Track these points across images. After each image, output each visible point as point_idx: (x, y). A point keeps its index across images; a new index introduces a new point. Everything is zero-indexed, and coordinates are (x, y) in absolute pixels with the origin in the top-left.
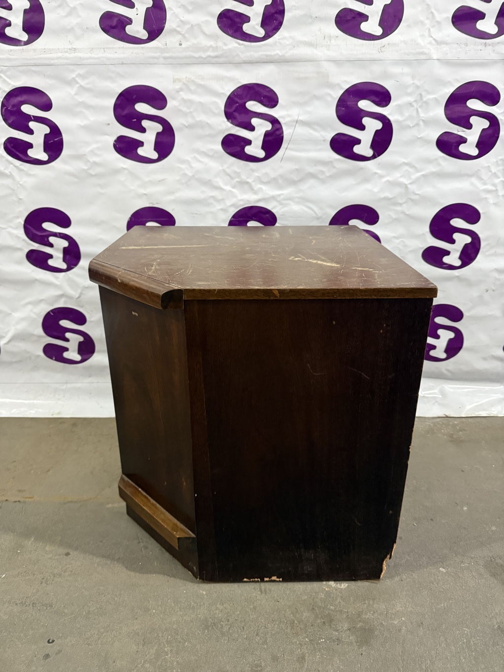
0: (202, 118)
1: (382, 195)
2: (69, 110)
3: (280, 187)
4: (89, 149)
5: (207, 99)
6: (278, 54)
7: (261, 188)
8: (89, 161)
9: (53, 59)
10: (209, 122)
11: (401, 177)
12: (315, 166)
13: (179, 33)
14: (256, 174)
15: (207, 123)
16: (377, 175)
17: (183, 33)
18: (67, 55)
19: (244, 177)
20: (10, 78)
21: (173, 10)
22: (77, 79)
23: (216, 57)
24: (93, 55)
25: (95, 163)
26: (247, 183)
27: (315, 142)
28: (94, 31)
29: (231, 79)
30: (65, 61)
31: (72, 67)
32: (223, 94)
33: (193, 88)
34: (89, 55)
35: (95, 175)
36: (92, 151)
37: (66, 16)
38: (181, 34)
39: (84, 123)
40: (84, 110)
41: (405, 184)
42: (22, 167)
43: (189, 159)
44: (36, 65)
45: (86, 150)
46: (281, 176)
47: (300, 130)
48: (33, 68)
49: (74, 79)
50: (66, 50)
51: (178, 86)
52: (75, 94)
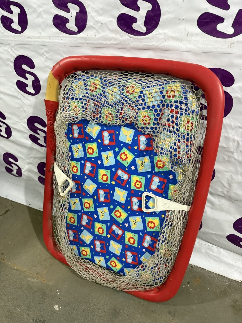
44: (25, 44)
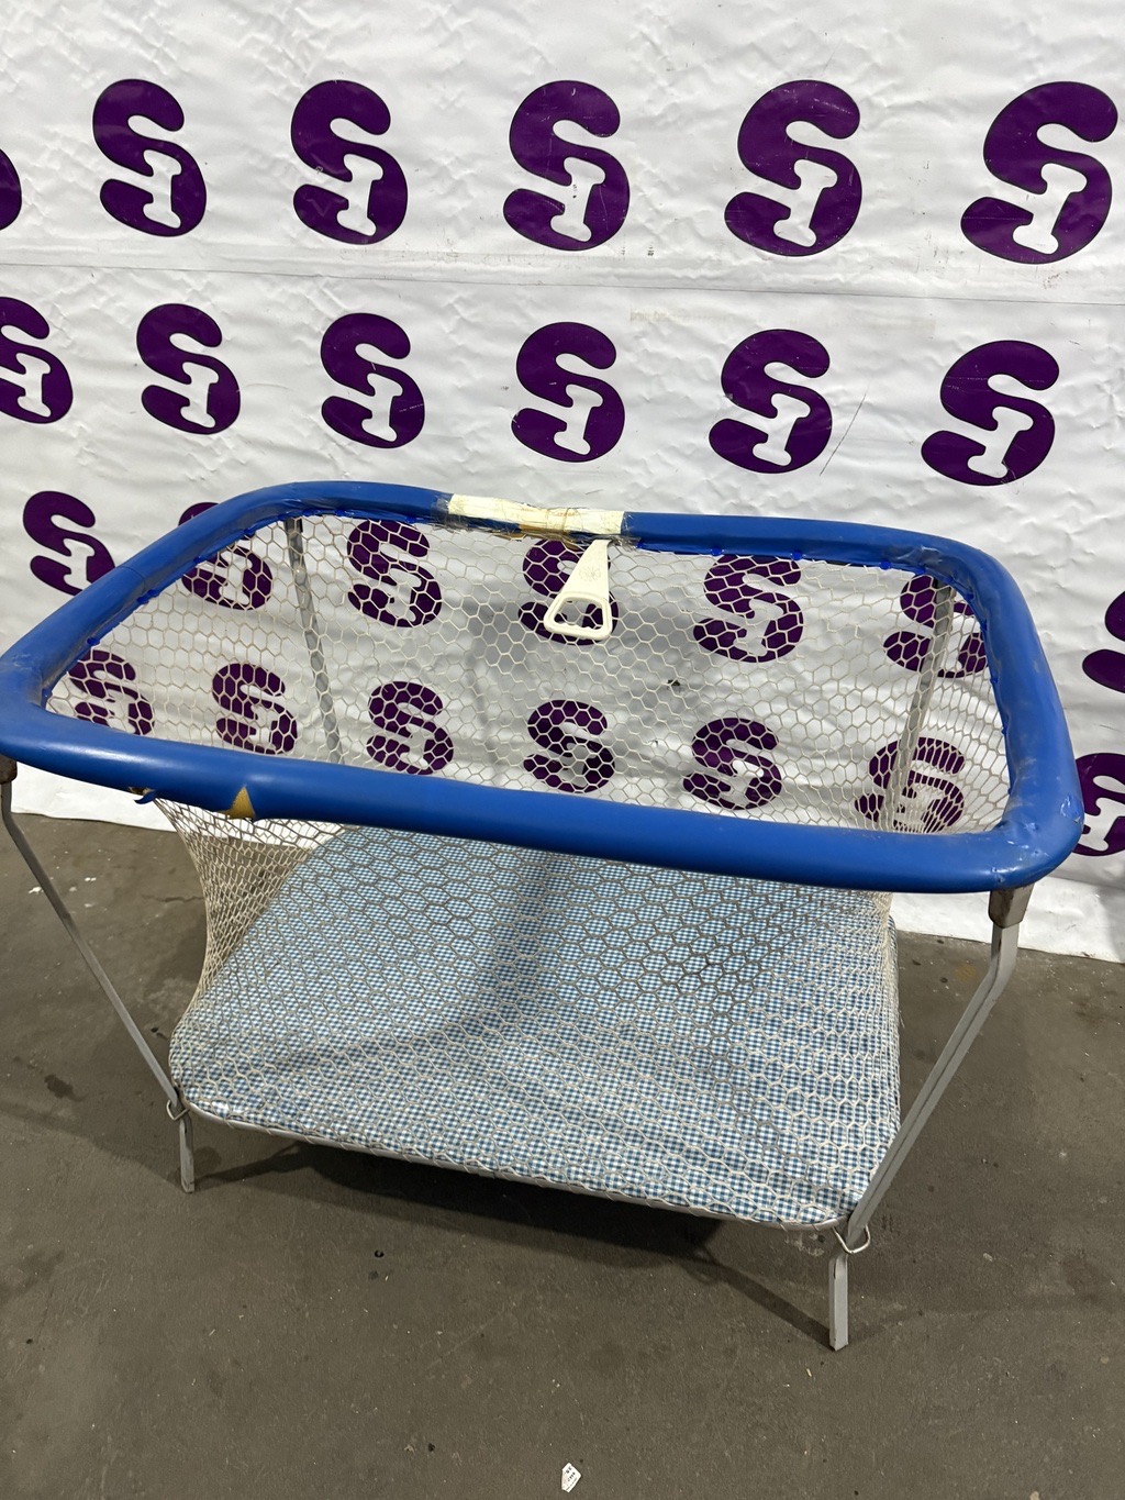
0: (678, 387)
1: (1016, 550)
2: (438, 359)
4: (469, 429)
5: (690, 354)
6: (837, 280)
8: (467, 450)
9: (418, 270)
10: (689, 395)
11: (1059, 519)
12: (888, 486)
13: (649, 232)
14: (770, 493)
15: (687, 398)
16: (1011, 512)
17: (656, 233)
18: (442, 264)
20: (340, 298)
21: (642, 191)
22: (456, 306)
23: (717, 278)
24: (488, 267)
25: (477, 454)
27: (893, 444)
28: (492, 223)
29: (742, 321)
30: (436, 275)
31: (449, 286)
32: (723, 345)
33: (666, 332)
34: (481, 266)
35: (477, 474)
36: (473, 432)
37: (444, 196)
38: (653, 235)
39: (465, 383)
40: (464, 360)
41: (1067, 534)
42: (351, 448)
43: (647, 459)
45: (463, 429)
46: (817, 500)
47: (866, 420)
48: (383, 284)
49: (451, 306)
50: (440, 255)
51: (637, 328)
52: (451, 332)
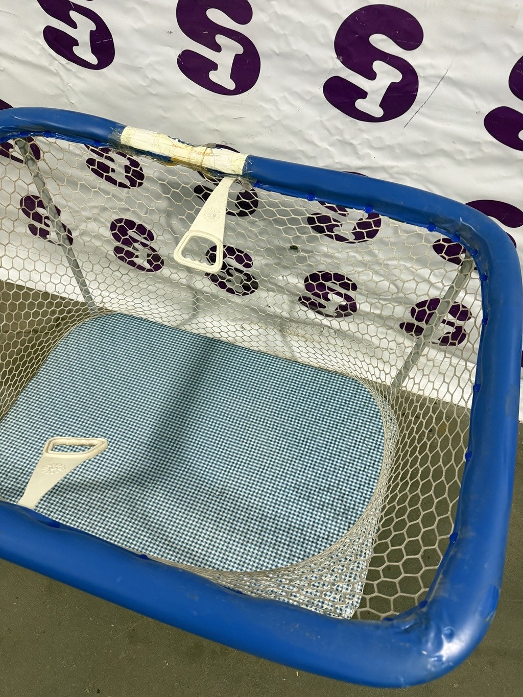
3: (396, 158)
4: (147, 61)
7: (369, 153)
8: (148, 78)
12: (453, 142)
14: (366, 136)
15: (307, 55)
19: (347, 137)
25: (154, 81)
26: (351, 144)
27: (462, 111)
32: (337, 14)
35: (156, 95)
36: (150, 65)
42: (68, 66)
43: (277, 99)
45: (143, 62)
46: (400, 145)
47: (444, 90)
